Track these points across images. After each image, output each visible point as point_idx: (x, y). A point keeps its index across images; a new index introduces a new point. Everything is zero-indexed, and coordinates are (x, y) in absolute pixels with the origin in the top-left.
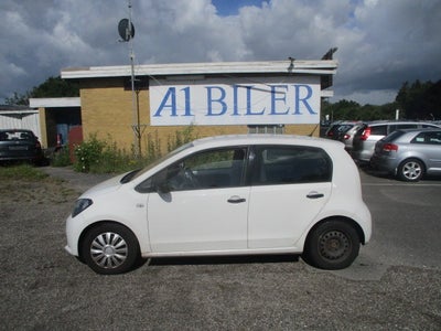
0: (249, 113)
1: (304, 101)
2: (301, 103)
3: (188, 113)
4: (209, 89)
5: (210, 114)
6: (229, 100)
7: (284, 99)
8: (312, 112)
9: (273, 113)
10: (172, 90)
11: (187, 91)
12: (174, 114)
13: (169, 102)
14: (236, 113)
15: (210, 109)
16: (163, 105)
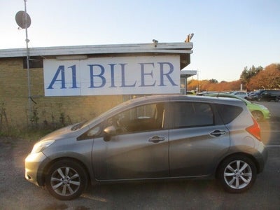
0: (123, 85)
1: (167, 75)
2: (165, 77)
3: (74, 86)
4: (91, 66)
5: (92, 86)
6: (107, 75)
7: (151, 74)
8: (174, 84)
9: (143, 85)
10: (62, 68)
11: (74, 68)
12: (63, 86)
13: (60, 77)
14: (113, 85)
15: (92, 82)
16: (54, 80)
